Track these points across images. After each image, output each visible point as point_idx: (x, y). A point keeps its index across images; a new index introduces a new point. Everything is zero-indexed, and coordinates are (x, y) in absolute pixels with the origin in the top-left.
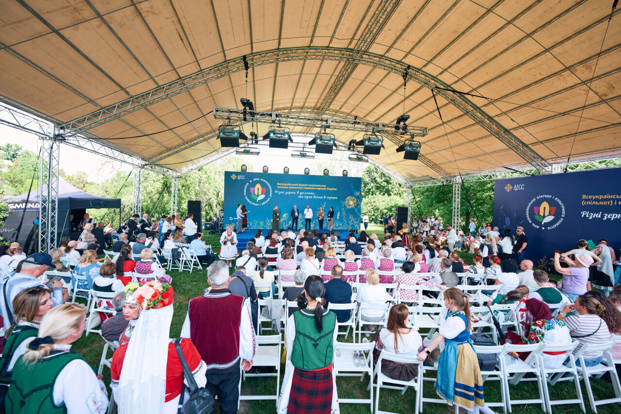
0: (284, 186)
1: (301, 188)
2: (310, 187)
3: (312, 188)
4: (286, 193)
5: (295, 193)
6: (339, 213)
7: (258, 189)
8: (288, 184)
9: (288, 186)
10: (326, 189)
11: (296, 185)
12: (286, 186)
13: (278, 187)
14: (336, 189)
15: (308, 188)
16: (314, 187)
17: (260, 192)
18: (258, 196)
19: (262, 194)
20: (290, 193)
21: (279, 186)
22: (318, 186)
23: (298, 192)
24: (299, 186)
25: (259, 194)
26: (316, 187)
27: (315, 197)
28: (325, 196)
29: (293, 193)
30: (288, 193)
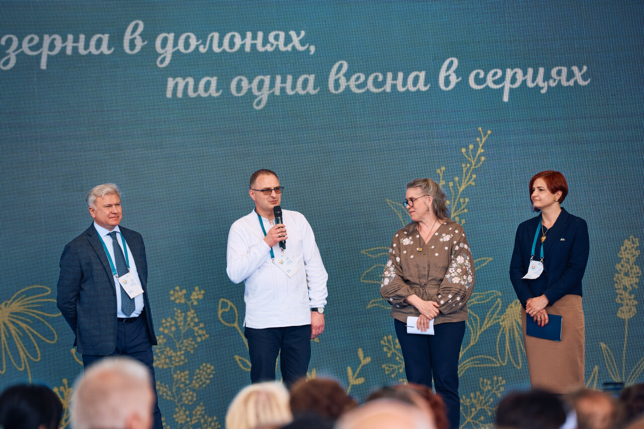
4: (16, 49)
5: (100, 45)
6: (630, 250)
20: (52, 45)
23: (133, 38)
27: (345, 75)
28: (451, 63)
29: (82, 51)
30: (31, 44)
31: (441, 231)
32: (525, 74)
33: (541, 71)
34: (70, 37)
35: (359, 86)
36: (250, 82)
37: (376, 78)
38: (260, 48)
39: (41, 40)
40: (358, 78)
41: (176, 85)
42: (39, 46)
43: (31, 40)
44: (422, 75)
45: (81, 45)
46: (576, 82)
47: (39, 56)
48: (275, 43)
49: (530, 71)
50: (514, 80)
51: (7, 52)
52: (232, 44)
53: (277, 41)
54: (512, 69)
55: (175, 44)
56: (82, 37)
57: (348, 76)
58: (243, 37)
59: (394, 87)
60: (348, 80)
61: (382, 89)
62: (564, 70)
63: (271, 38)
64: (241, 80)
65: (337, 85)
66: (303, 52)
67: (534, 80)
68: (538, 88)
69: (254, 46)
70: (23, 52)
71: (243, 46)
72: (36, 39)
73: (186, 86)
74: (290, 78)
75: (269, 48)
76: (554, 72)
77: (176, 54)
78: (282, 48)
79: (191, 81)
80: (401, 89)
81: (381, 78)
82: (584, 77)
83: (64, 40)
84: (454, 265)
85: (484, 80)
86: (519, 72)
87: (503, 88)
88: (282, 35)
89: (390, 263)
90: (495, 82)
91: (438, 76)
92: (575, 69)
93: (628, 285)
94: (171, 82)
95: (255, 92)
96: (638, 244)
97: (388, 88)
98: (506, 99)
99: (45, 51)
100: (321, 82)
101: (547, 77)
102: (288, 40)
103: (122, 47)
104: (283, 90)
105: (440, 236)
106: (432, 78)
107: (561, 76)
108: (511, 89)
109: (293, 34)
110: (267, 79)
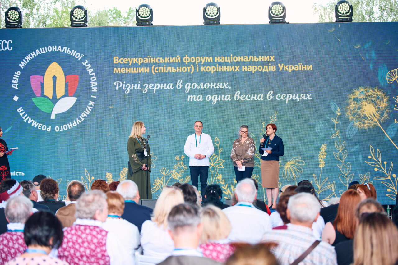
0: (135, 65)
1: (191, 69)
2: (221, 64)
3: (231, 69)
4: (147, 87)
5: (170, 86)
6: (324, 148)
7: (54, 78)
8: (147, 60)
9: (149, 65)
10: (273, 68)
11: (173, 60)
12: (143, 65)
13: (116, 71)
14: (310, 67)
15: (212, 69)
16: (233, 64)
17: (60, 91)
18: (55, 100)
19: (66, 95)
20: (157, 86)
21: (120, 66)
22: (246, 59)
23: (179, 84)
24: (182, 64)
25: (58, 96)
26: (241, 64)
27: (239, 95)
28: (271, 92)
29: (165, 88)
30: (152, 86)
31: (247, 140)
32: (293, 96)
33: (298, 95)
34: (162, 84)
35: (243, 98)
36: (212, 97)
37: (249, 96)
38: (215, 87)
39: (154, 85)
40: (243, 96)
41: (191, 97)
42: (154, 87)
43: (151, 85)
44: (262, 95)
45: (165, 86)
46: (308, 98)
47: (153, 89)
48: (219, 86)
49: (294, 95)
50: (289, 97)
51: (145, 88)
52: (207, 86)
53: (220, 85)
54: (289, 94)
55: (191, 86)
56: (165, 84)
57: (240, 95)
58: (210, 84)
59: (254, 99)
60: (240, 96)
61: (249, 100)
62: (304, 95)
63: (218, 84)
64: (209, 96)
65: (237, 97)
66: (227, 89)
67: (295, 98)
68: (296, 100)
69: (213, 87)
70: (149, 89)
71: (210, 87)
72: (153, 85)
73: (193, 98)
74: (223, 96)
75: (217, 87)
76: (301, 95)
77: (191, 89)
78: (221, 87)
79: (195, 96)
80: (255, 99)
81: (250, 96)
82: (310, 97)
83: (160, 85)
84: (250, 150)
85: (281, 97)
86: (291, 95)
87: (286, 100)
88: (221, 84)
89: (233, 149)
90: (284, 98)
91: (267, 96)
92: (308, 95)
93: (322, 157)
94: (189, 97)
95: (213, 99)
96: (326, 146)
97: (252, 99)
98: (287, 103)
99: (155, 88)
100: (232, 97)
101: (299, 97)
102: (223, 85)
103: (176, 87)
104: (221, 99)
105: (246, 142)
106: (265, 96)
107: (303, 97)
108: (289, 100)
109: (224, 83)
110: (217, 96)
